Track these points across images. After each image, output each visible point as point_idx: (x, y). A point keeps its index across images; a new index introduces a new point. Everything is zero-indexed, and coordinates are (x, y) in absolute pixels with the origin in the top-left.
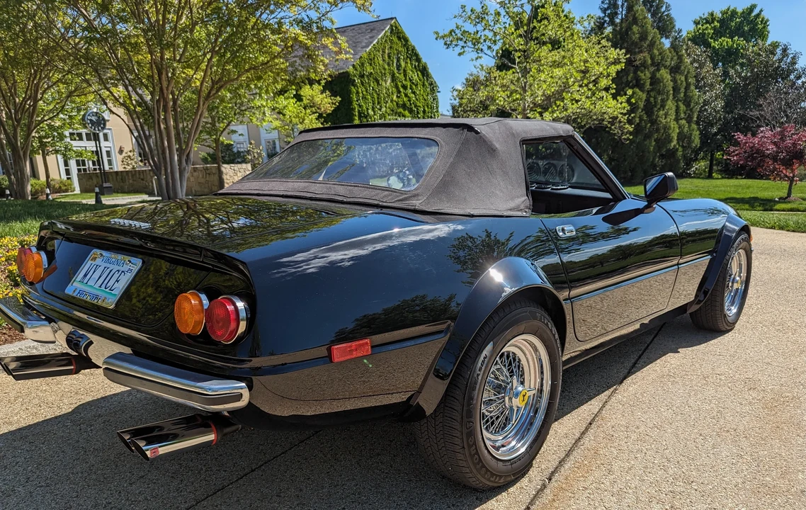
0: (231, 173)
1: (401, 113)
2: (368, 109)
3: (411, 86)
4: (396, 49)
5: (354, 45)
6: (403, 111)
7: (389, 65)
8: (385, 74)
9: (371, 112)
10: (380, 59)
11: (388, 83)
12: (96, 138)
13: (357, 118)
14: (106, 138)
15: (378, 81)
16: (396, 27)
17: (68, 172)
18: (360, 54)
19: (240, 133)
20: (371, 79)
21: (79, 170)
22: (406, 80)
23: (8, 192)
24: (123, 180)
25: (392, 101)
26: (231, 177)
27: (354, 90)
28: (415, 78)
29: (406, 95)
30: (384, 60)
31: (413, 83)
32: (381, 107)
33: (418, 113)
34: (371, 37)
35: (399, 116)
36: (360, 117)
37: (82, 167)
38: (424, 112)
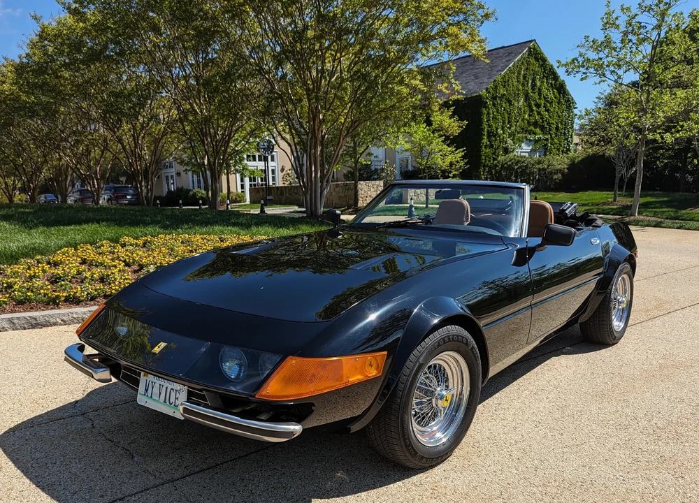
0: (366, 188)
1: (531, 130)
2: (497, 129)
3: (544, 104)
4: (532, 70)
5: (490, 69)
6: (533, 129)
7: (523, 85)
8: (518, 94)
9: (500, 131)
10: (515, 80)
11: (521, 103)
12: (266, 159)
13: (485, 137)
14: (273, 160)
15: (510, 102)
16: (534, 49)
17: (242, 187)
18: (495, 78)
19: (375, 155)
20: (504, 100)
21: (251, 185)
22: (540, 99)
23: (201, 202)
24: (282, 194)
25: (523, 120)
26: (365, 192)
27: (485, 111)
28: (551, 95)
29: (539, 113)
30: (518, 82)
31: (548, 101)
32: (510, 125)
33: (550, 129)
34: (507, 61)
35: (530, 134)
36: (489, 136)
37: (253, 183)
38: (557, 128)
